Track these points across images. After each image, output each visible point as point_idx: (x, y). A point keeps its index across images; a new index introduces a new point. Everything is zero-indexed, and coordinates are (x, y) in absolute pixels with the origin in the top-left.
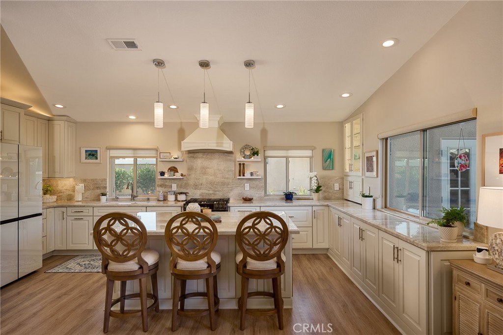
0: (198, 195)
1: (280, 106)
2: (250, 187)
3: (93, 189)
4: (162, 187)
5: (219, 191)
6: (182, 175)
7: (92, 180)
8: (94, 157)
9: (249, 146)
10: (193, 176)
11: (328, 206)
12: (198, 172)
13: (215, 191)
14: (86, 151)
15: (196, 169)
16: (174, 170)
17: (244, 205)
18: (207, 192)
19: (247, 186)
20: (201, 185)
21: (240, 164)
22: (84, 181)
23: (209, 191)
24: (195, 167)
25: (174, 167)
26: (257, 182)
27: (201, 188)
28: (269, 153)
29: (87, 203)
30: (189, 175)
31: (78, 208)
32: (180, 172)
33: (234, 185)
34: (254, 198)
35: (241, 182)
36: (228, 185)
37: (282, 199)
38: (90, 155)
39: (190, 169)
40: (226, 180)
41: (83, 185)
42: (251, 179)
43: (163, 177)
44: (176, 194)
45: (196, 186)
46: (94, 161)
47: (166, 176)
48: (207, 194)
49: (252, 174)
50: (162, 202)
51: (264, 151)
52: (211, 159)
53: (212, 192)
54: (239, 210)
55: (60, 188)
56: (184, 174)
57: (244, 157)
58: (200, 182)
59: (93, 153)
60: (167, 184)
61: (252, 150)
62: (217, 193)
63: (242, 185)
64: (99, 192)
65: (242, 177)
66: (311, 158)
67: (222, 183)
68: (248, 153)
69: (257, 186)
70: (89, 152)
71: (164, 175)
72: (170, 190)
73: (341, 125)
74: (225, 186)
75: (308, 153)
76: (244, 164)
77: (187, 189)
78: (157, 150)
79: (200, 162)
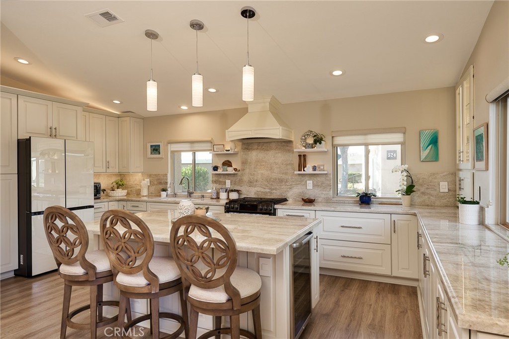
0: (253, 193)
1: (337, 73)
2: (314, 186)
3: (157, 185)
4: (216, 184)
5: (276, 189)
6: (235, 170)
7: (155, 175)
8: (157, 153)
9: (312, 131)
10: (247, 171)
11: (415, 215)
12: (253, 166)
13: (272, 189)
14: (151, 146)
15: (250, 163)
16: (228, 164)
17: (304, 208)
18: (263, 190)
19: (310, 184)
20: (256, 181)
21: (300, 156)
22: (150, 176)
23: (265, 188)
24: (249, 161)
25: (228, 161)
26: (323, 179)
27: (255, 185)
28: (339, 140)
29: (152, 198)
30: (243, 170)
31: (134, 203)
32: (234, 166)
33: (293, 182)
34: (320, 200)
35: (303, 178)
36: (287, 182)
37: (355, 202)
38: (154, 150)
39: (244, 163)
40: (284, 176)
41: (149, 180)
42: (315, 174)
43: (216, 172)
44: (228, 191)
45: (251, 183)
46: (157, 156)
47: (220, 171)
48: (262, 192)
49: (314, 168)
50: (215, 200)
51: (333, 137)
52: (267, 150)
53: (268, 190)
54: (288, 214)
55: (131, 182)
56: (238, 169)
57: (304, 146)
58: (255, 178)
59: (157, 148)
60: (221, 180)
61: (315, 136)
62: (274, 191)
63: (303, 183)
64: (161, 187)
65: (302, 172)
66: (403, 144)
67: (279, 179)
68: (310, 141)
69: (323, 183)
70: (154, 147)
71: (217, 170)
72: (224, 186)
73: (452, 91)
74: (283, 183)
75: (399, 137)
76: (304, 156)
77: (241, 186)
78: (210, 142)
79: (254, 155)
